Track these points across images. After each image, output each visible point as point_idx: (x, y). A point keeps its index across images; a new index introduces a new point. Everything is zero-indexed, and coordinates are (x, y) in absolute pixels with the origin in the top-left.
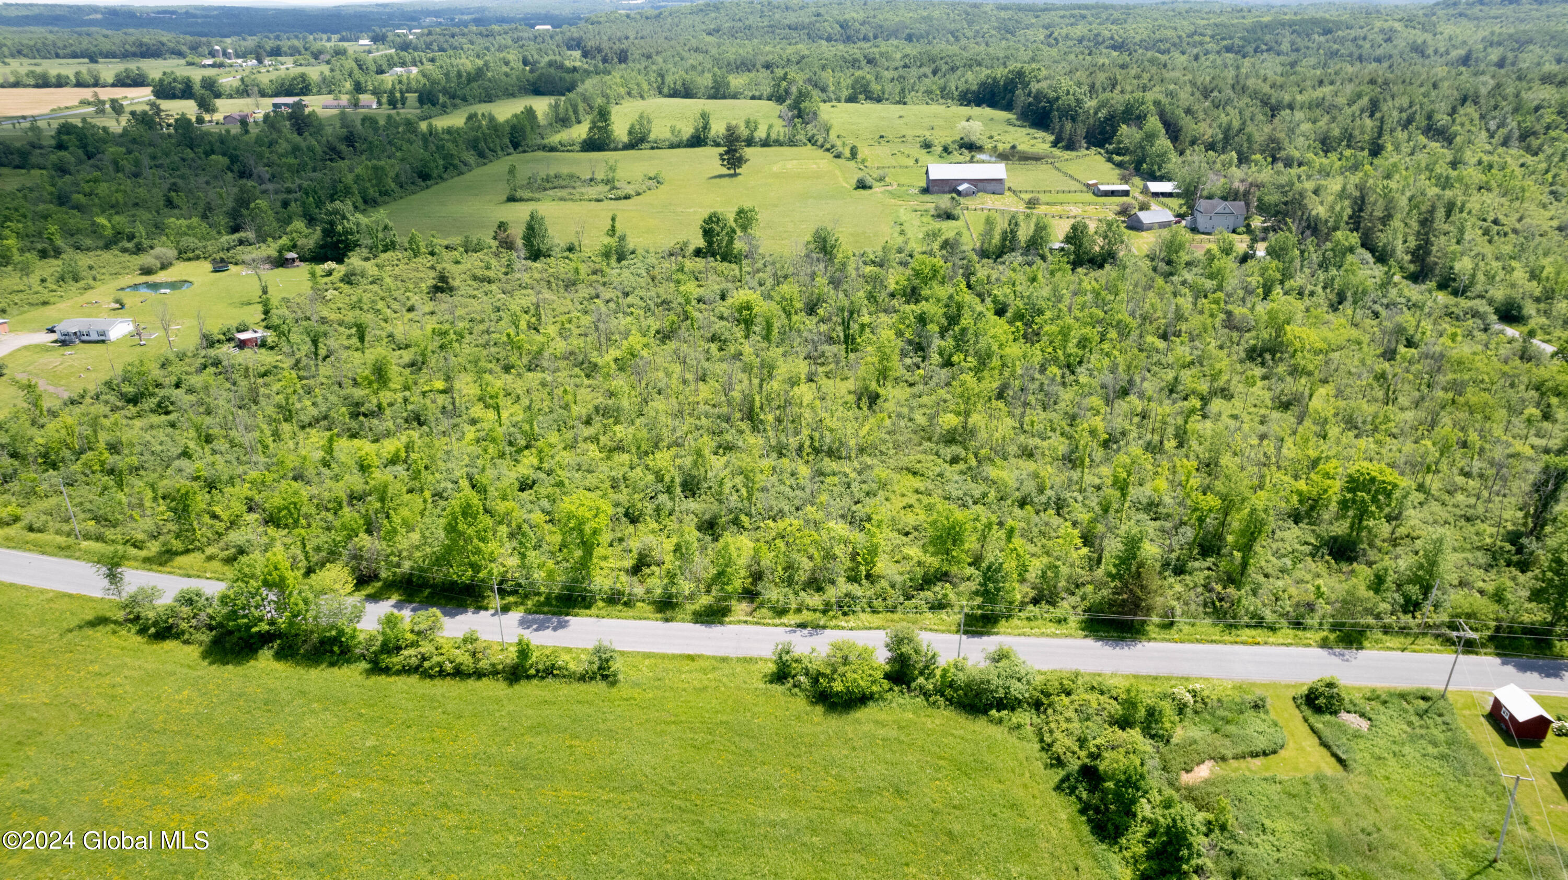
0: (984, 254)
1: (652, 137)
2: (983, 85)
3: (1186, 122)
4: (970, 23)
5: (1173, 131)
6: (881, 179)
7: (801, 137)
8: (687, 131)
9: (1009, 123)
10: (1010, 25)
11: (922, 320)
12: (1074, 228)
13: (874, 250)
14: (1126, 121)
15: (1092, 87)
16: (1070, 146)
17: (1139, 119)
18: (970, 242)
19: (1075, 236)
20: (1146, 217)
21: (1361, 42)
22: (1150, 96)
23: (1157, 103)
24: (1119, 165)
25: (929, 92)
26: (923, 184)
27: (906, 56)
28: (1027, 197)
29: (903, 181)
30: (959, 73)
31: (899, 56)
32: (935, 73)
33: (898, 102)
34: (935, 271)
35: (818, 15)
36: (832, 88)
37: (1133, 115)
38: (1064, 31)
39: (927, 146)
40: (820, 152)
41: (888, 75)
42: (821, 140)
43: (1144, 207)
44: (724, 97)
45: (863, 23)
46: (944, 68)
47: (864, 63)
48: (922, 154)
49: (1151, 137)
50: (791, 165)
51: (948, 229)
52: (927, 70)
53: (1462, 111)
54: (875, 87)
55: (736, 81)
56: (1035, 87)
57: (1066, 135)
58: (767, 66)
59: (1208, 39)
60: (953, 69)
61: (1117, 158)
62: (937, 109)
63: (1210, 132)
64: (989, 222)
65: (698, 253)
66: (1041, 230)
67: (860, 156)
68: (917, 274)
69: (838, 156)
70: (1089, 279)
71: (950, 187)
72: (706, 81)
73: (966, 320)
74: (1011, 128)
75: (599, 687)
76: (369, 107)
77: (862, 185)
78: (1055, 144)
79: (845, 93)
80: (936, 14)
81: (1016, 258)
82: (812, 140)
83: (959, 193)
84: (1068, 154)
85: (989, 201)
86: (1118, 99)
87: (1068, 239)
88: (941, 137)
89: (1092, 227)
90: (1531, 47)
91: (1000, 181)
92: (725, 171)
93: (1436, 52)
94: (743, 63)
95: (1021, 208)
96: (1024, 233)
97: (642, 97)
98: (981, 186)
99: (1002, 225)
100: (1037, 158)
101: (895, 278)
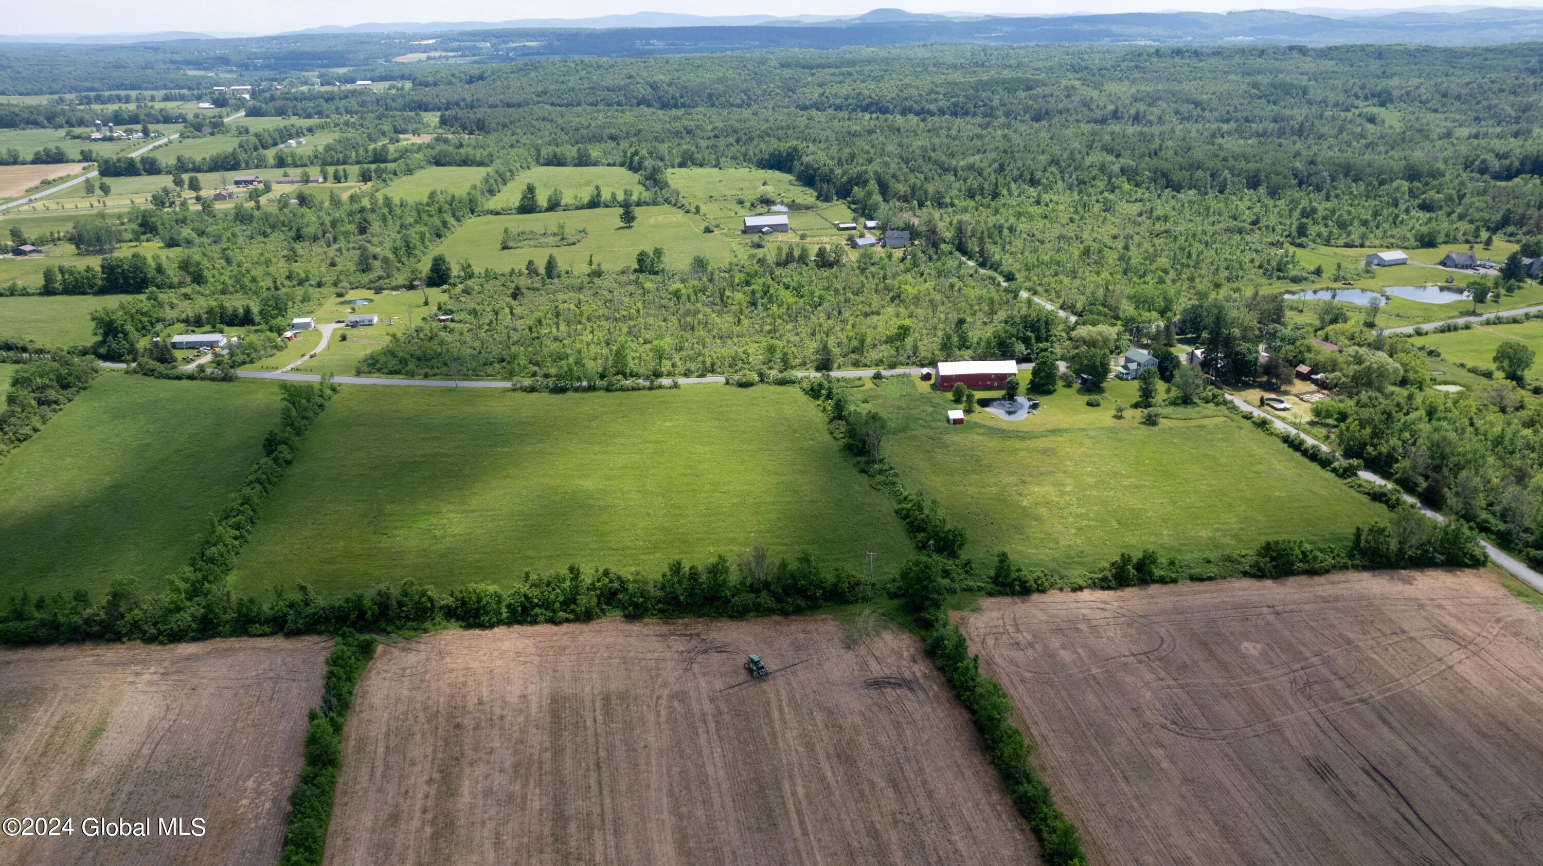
0: (778, 264)
1: (563, 203)
2: (772, 155)
3: (892, 182)
4: (759, 83)
5: (884, 188)
6: (718, 226)
7: (660, 199)
8: (586, 198)
9: (791, 183)
10: (791, 83)
11: (753, 292)
12: (820, 249)
13: (725, 265)
14: (857, 185)
15: (840, 160)
16: (827, 199)
17: (866, 182)
18: (771, 259)
19: (821, 253)
20: (860, 242)
21: (1049, 99)
22: (871, 168)
23: (876, 172)
24: (854, 211)
25: (734, 158)
26: (743, 228)
27: (715, 128)
28: (800, 233)
29: (731, 226)
30: (755, 143)
31: (710, 127)
32: (738, 141)
33: (715, 166)
34: (756, 272)
35: (630, 77)
36: (667, 157)
37: (860, 180)
38: (833, 91)
39: (741, 202)
40: (674, 209)
41: (703, 143)
42: (673, 201)
43: (862, 236)
44: (587, 165)
45: (670, 85)
46: (744, 138)
47: (684, 133)
48: (738, 208)
49: (869, 195)
50: (660, 218)
51: (760, 253)
52: (731, 139)
53: (1049, 169)
54: (699, 156)
55: (595, 152)
56: (806, 159)
57: (824, 193)
58: (613, 138)
59: (941, 97)
60: (751, 139)
61: (853, 206)
62: (743, 172)
63: (903, 190)
64: (779, 249)
65: (635, 271)
66: (804, 251)
67: (702, 212)
68: (748, 274)
69: (688, 212)
70: (826, 273)
71: (757, 229)
72: (571, 152)
73: (772, 291)
74: (792, 187)
75: (674, 390)
76: (317, 181)
77: (708, 230)
78: (818, 198)
79: (678, 160)
80: (730, 73)
81: (793, 266)
82: (667, 201)
83: (763, 233)
84: (825, 205)
85: (780, 237)
86: (854, 170)
87: (817, 255)
88: (749, 196)
89: (828, 247)
90: (1160, 102)
91: (785, 225)
92: (623, 225)
93: (1098, 106)
94: (594, 136)
95: (797, 239)
96: (796, 253)
97: (529, 168)
98: (775, 228)
99: (785, 250)
100: (807, 208)
101: (738, 277)
